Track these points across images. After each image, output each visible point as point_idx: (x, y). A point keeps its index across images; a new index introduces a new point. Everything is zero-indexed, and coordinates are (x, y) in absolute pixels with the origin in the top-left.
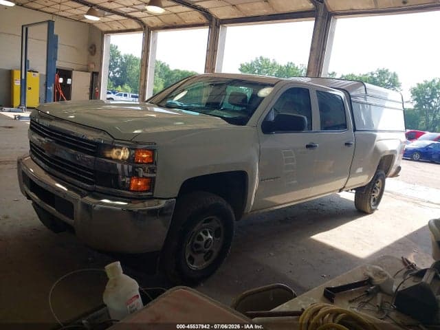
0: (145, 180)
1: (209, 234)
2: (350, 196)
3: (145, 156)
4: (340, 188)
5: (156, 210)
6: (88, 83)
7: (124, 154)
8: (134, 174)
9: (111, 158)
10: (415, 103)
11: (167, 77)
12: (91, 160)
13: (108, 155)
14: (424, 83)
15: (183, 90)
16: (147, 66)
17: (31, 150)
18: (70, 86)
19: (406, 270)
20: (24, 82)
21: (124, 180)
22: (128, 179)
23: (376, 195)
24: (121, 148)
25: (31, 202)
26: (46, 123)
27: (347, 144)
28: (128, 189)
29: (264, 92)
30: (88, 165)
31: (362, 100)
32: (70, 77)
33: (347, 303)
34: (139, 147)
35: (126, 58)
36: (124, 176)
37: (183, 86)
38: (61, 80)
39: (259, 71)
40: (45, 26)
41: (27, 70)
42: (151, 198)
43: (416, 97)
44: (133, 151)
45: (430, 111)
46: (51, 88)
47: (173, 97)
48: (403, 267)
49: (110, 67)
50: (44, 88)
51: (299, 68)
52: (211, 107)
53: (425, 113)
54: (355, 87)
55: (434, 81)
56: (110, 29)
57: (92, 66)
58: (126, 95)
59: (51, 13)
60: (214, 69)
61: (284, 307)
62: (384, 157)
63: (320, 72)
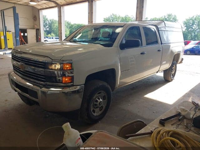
0: (69, 77)
1: (101, 99)
2: (161, 74)
3: (68, 66)
4: (157, 71)
5: (76, 91)
6: (35, 34)
7: (58, 66)
8: (64, 75)
9: (52, 69)
10: (185, 28)
11: (70, 27)
12: (42, 71)
13: (50, 68)
14: (189, 18)
15: (80, 34)
16: (61, 23)
17: (14, 69)
18: (26, 36)
19: (194, 107)
20: (5, 37)
21: (59, 78)
22: (61, 78)
23: (173, 72)
24: (56, 64)
25: (17, 93)
26: (19, 55)
27: (159, 51)
28: (62, 83)
29: (118, 30)
30: (41, 73)
31: (164, 29)
32: (26, 32)
33: (171, 126)
34: (65, 62)
35: (50, 21)
36: (59, 77)
37: (80, 31)
38: (22, 34)
39: (113, 20)
40: (12, 10)
41: (6, 31)
42: (73, 85)
43: (185, 25)
44: (62, 65)
45: (192, 31)
46: (18, 38)
47: (76, 37)
48: (193, 106)
49: (44, 25)
50: (15, 38)
51: (131, 17)
52: (94, 40)
53: (190, 32)
54: (159, 24)
55: (193, 17)
56: (42, 8)
57: (36, 26)
58: (53, 38)
59: (14, 3)
60: (92, 22)
61: (142, 131)
62: (175, 55)
63: (142, 18)
